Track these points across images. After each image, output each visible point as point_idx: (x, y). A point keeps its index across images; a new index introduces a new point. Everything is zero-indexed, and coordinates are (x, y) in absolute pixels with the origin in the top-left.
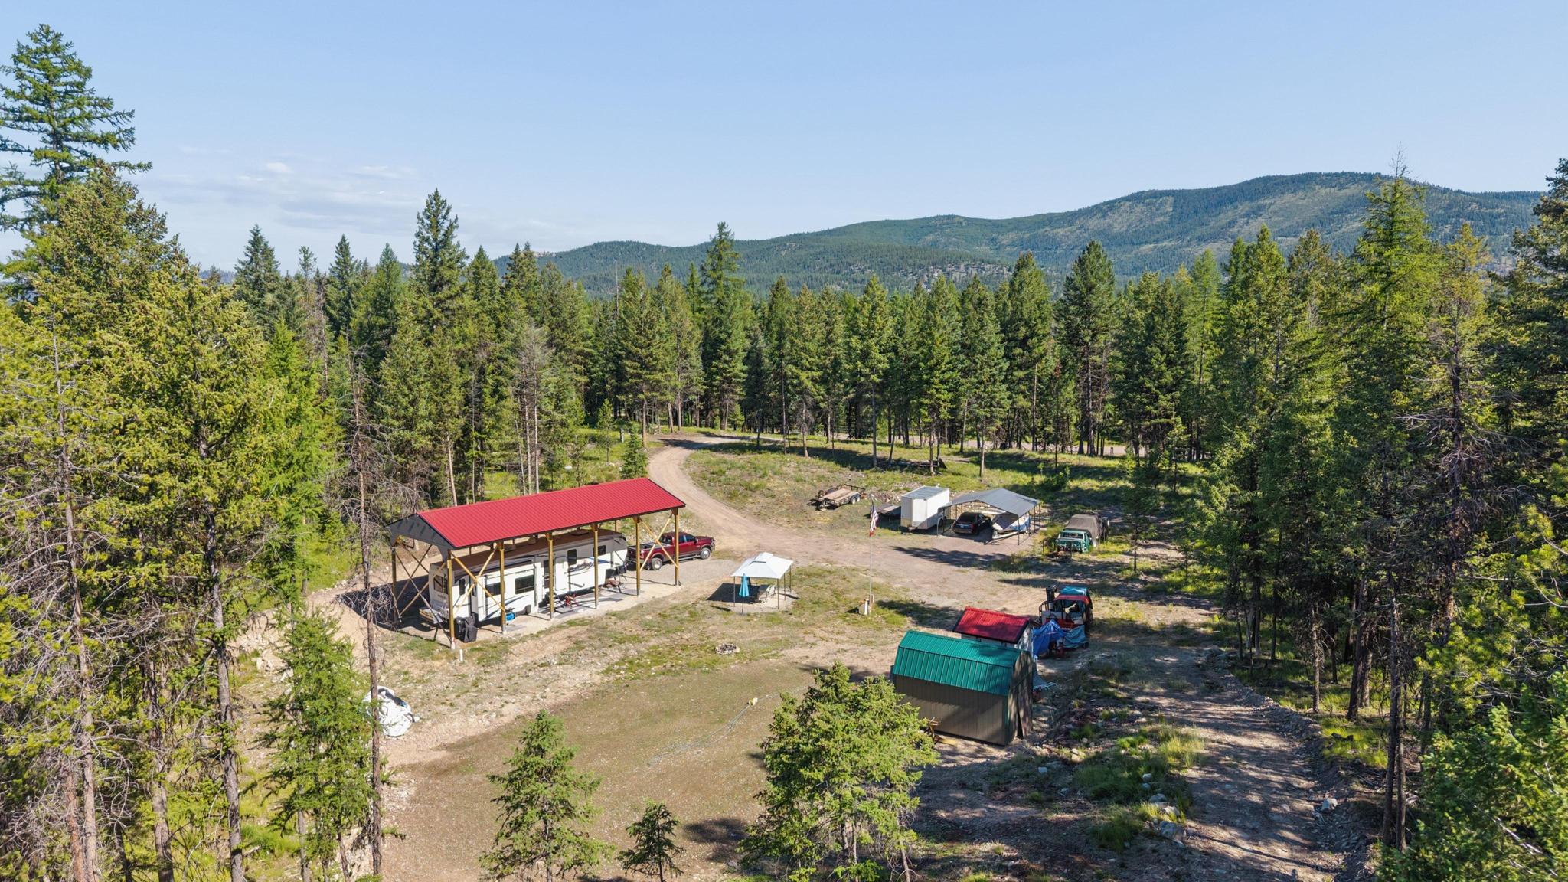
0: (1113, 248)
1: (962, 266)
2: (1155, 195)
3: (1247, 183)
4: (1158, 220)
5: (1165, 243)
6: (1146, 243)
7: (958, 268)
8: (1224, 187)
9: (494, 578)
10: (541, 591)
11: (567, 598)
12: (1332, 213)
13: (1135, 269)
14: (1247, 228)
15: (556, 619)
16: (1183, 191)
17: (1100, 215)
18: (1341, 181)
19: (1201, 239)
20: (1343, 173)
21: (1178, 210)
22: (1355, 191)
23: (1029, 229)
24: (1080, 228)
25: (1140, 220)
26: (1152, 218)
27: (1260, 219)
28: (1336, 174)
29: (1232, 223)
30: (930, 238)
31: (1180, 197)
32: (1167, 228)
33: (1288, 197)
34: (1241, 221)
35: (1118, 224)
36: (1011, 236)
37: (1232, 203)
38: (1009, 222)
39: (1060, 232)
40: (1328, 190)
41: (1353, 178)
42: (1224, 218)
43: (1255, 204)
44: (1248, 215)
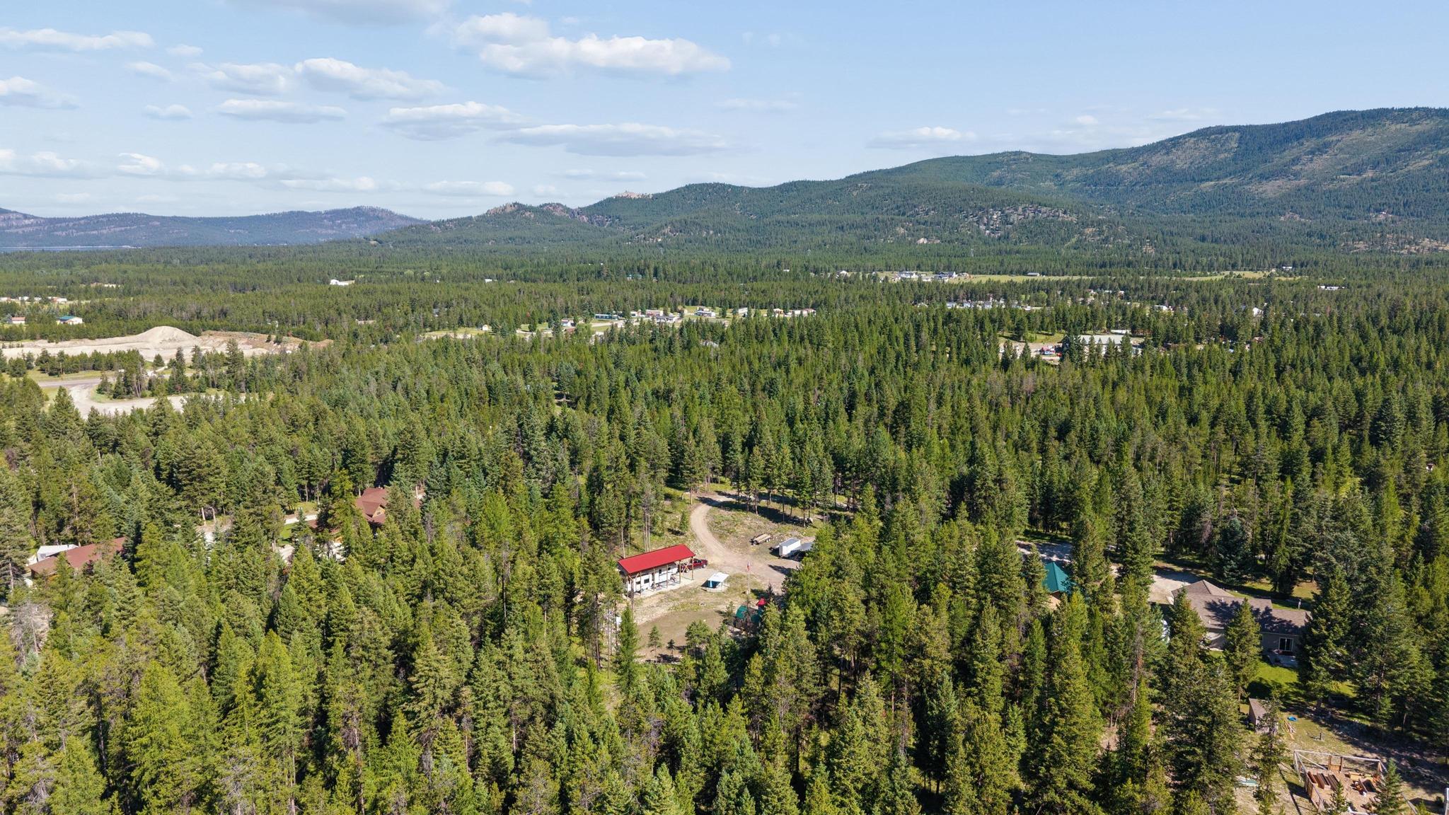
0: (1174, 184)
1: (1020, 209)
2: (1222, 130)
3: (1317, 118)
4: (1222, 156)
5: (1227, 181)
6: (1208, 180)
7: (1016, 210)
8: (1293, 123)
9: (638, 579)
10: (651, 582)
11: (659, 584)
12: (1400, 151)
13: (1193, 206)
14: (1311, 165)
15: (656, 592)
16: (1251, 126)
17: (1164, 151)
18: (1414, 116)
19: (1264, 177)
20: (1417, 109)
21: (1243, 147)
22: (1428, 127)
23: (1093, 165)
24: (1142, 165)
25: (1204, 157)
26: (1215, 155)
27: (1325, 156)
28: (1409, 109)
29: (1296, 161)
30: (996, 174)
31: (1247, 134)
32: (1229, 165)
33: (1356, 134)
34: (1305, 158)
35: (1181, 161)
36: (1076, 171)
37: (1298, 139)
38: (1074, 158)
39: (1124, 168)
40: (1398, 126)
41: (1427, 113)
42: (1288, 155)
43: (1321, 141)
44: (1312, 153)
